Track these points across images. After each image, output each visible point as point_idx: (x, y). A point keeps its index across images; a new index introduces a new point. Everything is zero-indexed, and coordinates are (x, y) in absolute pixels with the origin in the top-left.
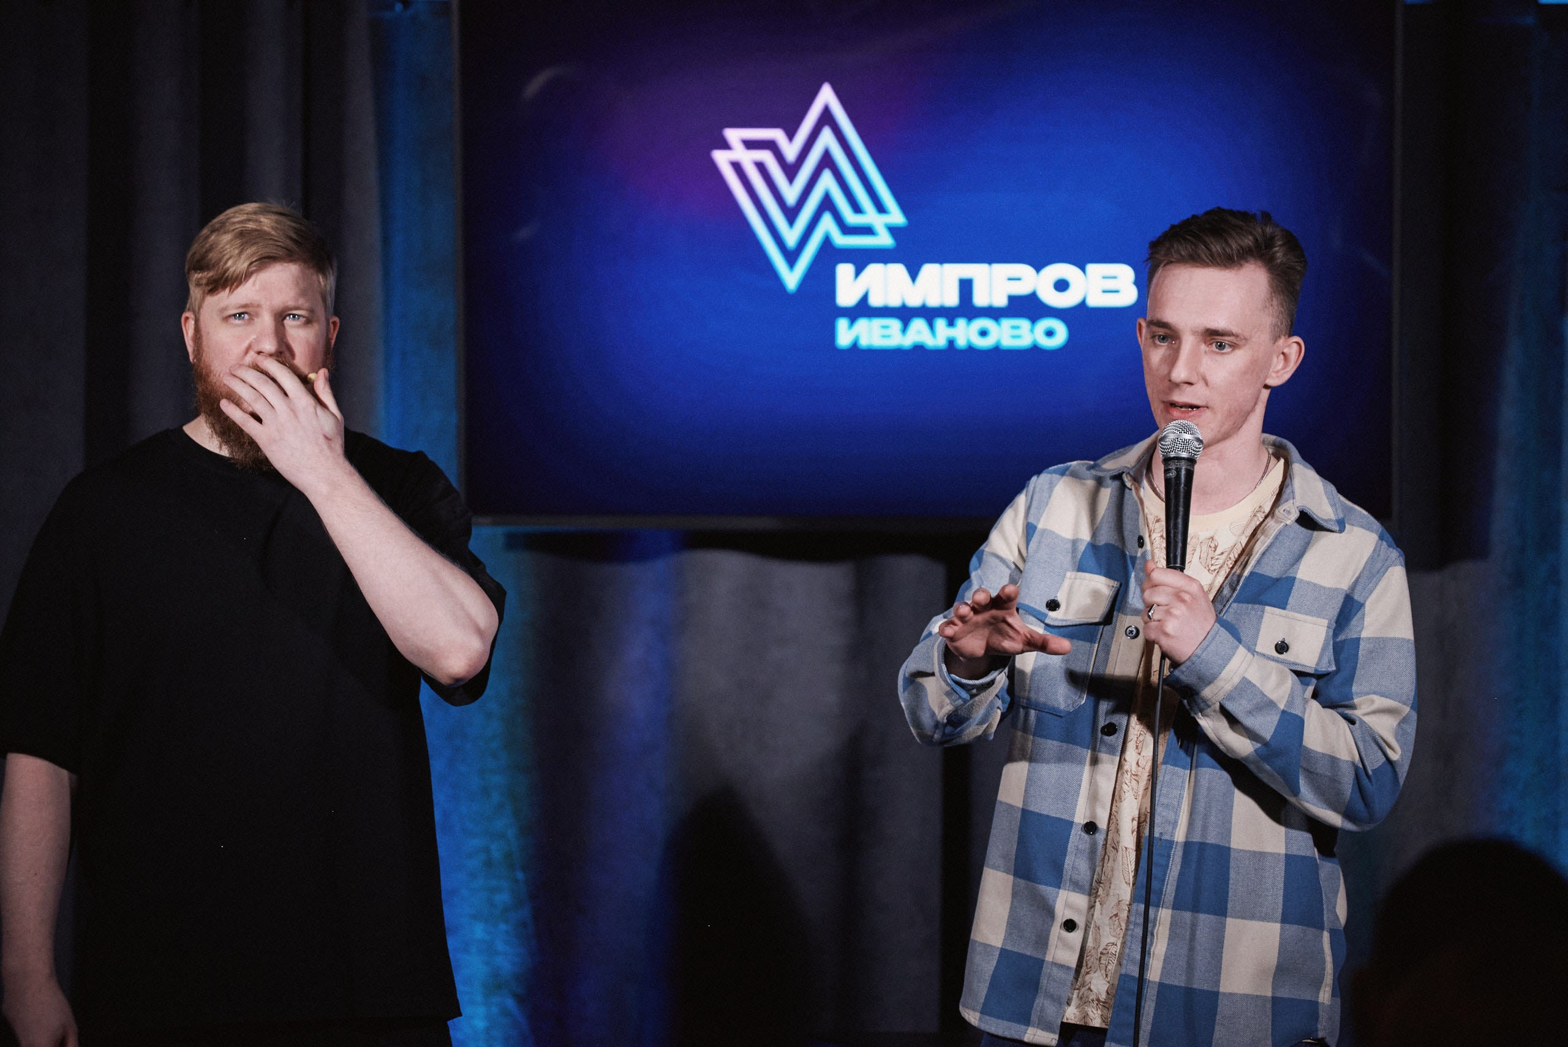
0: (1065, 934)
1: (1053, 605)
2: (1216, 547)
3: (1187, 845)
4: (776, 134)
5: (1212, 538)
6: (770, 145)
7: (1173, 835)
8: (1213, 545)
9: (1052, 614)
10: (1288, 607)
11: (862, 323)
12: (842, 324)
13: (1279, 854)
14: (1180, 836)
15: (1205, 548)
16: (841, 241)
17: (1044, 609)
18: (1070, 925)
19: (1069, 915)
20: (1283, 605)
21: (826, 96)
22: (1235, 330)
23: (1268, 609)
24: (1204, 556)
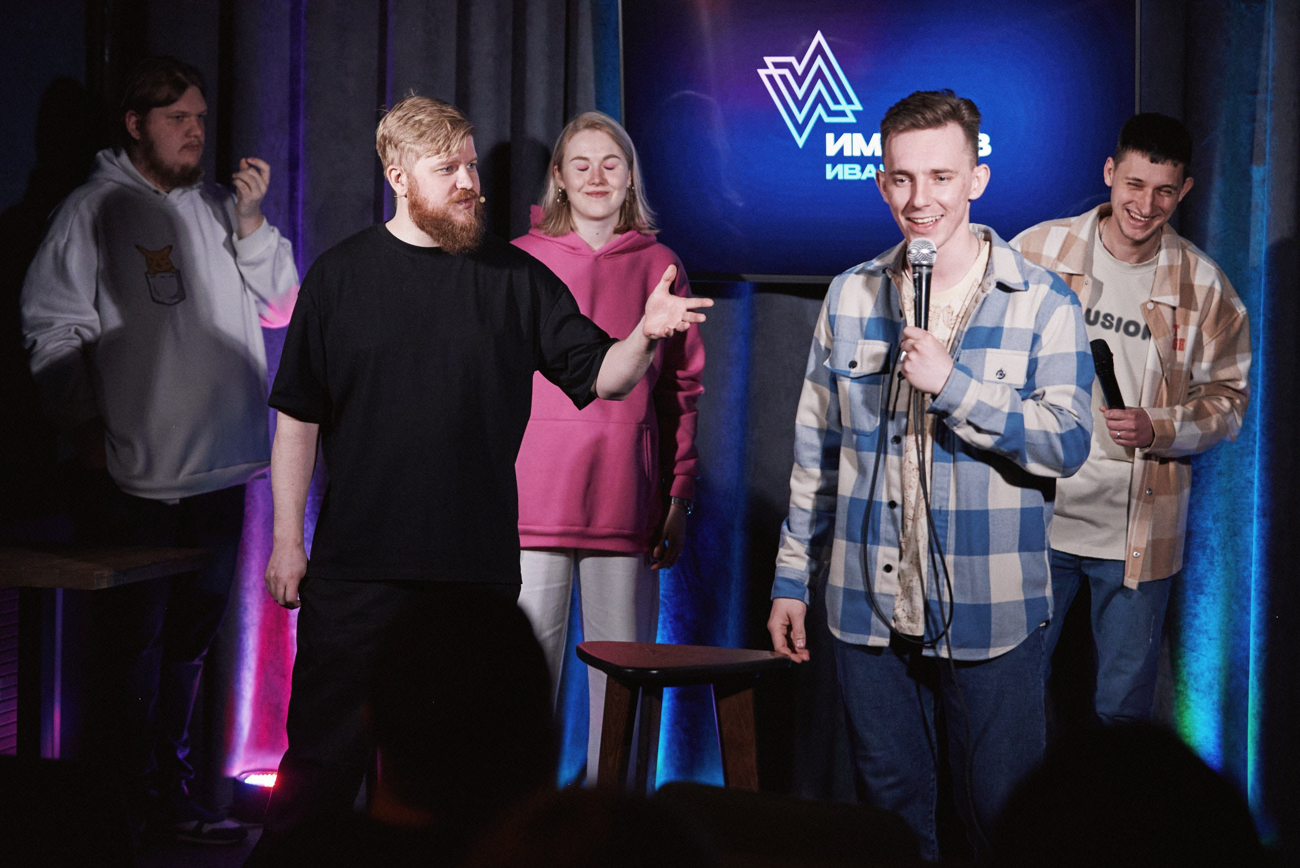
0: (886, 574)
1: (853, 364)
2: (952, 313)
3: (958, 513)
4: (792, 60)
5: (949, 306)
6: (789, 66)
7: (947, 507)
8: (950, 311)
9: (853, 370)
10: (1001, 347)
11: (839, 167)
12: (829, 167)
13: (1016, 509)
14: (952, 507)
15: (945, 313)
16: (827, 119)
17: (848, 369)
18: (888, 568)
19: (887, 562)
20: (997, 346)
21: (819, 37)
22: (950, 168)
23: (989, 350)
24: (946, 319)
